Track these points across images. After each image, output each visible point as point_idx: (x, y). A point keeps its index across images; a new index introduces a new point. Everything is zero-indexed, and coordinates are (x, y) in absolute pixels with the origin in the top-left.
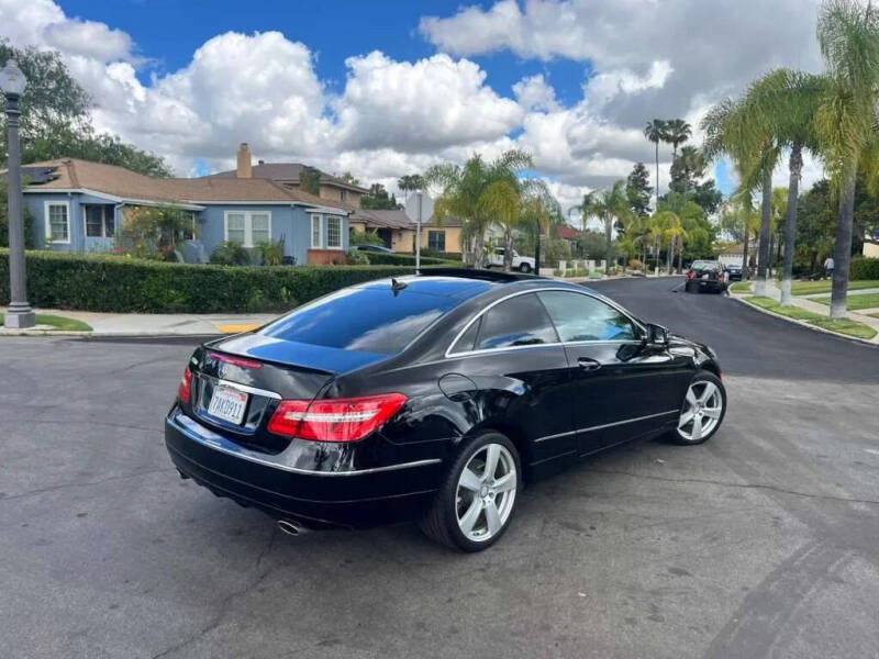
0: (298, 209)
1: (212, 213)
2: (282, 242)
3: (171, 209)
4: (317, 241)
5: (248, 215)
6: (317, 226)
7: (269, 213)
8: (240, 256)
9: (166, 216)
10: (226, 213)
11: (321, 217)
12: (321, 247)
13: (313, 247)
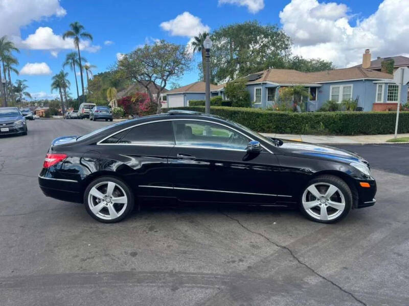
0: (367, 82)
1: (325, 87)
2: (357, 100)
3: (298, 87)
4: (379, 99)
5: (341, 87)
6: (380, 90)
7: (352, 85)
8: (334, 107)
9: (295, 90)
10: (331, 87)
11: (384, 86)
12: (382, 102)
13: (377, 102)
